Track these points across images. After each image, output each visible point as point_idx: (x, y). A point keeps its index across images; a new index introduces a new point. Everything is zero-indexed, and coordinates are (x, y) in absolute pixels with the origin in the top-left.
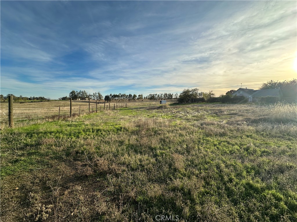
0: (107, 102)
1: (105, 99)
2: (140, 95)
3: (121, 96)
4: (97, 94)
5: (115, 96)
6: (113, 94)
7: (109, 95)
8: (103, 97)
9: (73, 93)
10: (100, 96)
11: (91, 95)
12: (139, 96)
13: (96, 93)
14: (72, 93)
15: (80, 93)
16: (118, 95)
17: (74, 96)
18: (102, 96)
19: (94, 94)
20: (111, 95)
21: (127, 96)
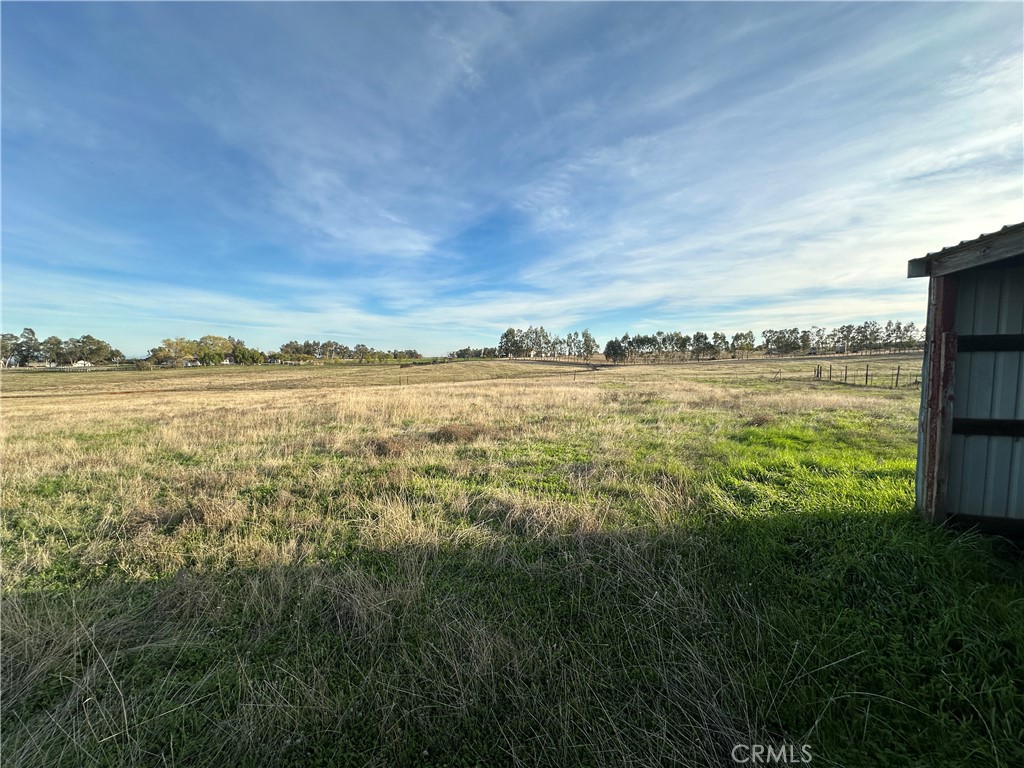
0: (614, 361)
1: (608, 354)
2: (742, 334)
3: (664, 340)
4: (580, 338)
5: (642, 341)
6: (631, 337)
7: (620, 339)
8: (598, 346)
9: (509, 334)
10: (589, 344)
11: (560, 342)
12: (737, 338)
13: (576, 334)
14: (506, 335)
15: (527, 335)
16: (650, 336)
17: (513, 347)
18: (594, 341)
19: (570, 337)
20: (626, 338)
21: (688, 339)
